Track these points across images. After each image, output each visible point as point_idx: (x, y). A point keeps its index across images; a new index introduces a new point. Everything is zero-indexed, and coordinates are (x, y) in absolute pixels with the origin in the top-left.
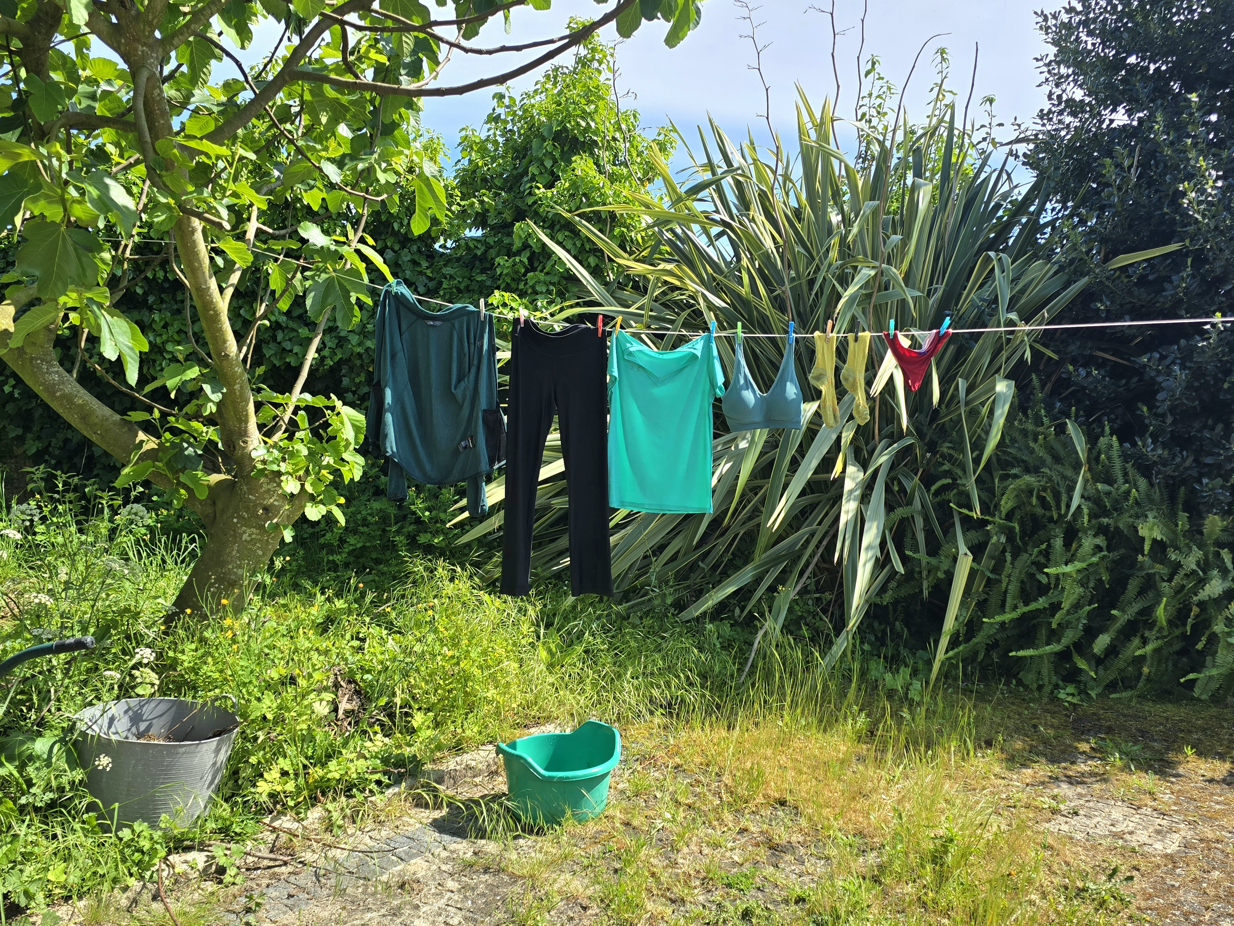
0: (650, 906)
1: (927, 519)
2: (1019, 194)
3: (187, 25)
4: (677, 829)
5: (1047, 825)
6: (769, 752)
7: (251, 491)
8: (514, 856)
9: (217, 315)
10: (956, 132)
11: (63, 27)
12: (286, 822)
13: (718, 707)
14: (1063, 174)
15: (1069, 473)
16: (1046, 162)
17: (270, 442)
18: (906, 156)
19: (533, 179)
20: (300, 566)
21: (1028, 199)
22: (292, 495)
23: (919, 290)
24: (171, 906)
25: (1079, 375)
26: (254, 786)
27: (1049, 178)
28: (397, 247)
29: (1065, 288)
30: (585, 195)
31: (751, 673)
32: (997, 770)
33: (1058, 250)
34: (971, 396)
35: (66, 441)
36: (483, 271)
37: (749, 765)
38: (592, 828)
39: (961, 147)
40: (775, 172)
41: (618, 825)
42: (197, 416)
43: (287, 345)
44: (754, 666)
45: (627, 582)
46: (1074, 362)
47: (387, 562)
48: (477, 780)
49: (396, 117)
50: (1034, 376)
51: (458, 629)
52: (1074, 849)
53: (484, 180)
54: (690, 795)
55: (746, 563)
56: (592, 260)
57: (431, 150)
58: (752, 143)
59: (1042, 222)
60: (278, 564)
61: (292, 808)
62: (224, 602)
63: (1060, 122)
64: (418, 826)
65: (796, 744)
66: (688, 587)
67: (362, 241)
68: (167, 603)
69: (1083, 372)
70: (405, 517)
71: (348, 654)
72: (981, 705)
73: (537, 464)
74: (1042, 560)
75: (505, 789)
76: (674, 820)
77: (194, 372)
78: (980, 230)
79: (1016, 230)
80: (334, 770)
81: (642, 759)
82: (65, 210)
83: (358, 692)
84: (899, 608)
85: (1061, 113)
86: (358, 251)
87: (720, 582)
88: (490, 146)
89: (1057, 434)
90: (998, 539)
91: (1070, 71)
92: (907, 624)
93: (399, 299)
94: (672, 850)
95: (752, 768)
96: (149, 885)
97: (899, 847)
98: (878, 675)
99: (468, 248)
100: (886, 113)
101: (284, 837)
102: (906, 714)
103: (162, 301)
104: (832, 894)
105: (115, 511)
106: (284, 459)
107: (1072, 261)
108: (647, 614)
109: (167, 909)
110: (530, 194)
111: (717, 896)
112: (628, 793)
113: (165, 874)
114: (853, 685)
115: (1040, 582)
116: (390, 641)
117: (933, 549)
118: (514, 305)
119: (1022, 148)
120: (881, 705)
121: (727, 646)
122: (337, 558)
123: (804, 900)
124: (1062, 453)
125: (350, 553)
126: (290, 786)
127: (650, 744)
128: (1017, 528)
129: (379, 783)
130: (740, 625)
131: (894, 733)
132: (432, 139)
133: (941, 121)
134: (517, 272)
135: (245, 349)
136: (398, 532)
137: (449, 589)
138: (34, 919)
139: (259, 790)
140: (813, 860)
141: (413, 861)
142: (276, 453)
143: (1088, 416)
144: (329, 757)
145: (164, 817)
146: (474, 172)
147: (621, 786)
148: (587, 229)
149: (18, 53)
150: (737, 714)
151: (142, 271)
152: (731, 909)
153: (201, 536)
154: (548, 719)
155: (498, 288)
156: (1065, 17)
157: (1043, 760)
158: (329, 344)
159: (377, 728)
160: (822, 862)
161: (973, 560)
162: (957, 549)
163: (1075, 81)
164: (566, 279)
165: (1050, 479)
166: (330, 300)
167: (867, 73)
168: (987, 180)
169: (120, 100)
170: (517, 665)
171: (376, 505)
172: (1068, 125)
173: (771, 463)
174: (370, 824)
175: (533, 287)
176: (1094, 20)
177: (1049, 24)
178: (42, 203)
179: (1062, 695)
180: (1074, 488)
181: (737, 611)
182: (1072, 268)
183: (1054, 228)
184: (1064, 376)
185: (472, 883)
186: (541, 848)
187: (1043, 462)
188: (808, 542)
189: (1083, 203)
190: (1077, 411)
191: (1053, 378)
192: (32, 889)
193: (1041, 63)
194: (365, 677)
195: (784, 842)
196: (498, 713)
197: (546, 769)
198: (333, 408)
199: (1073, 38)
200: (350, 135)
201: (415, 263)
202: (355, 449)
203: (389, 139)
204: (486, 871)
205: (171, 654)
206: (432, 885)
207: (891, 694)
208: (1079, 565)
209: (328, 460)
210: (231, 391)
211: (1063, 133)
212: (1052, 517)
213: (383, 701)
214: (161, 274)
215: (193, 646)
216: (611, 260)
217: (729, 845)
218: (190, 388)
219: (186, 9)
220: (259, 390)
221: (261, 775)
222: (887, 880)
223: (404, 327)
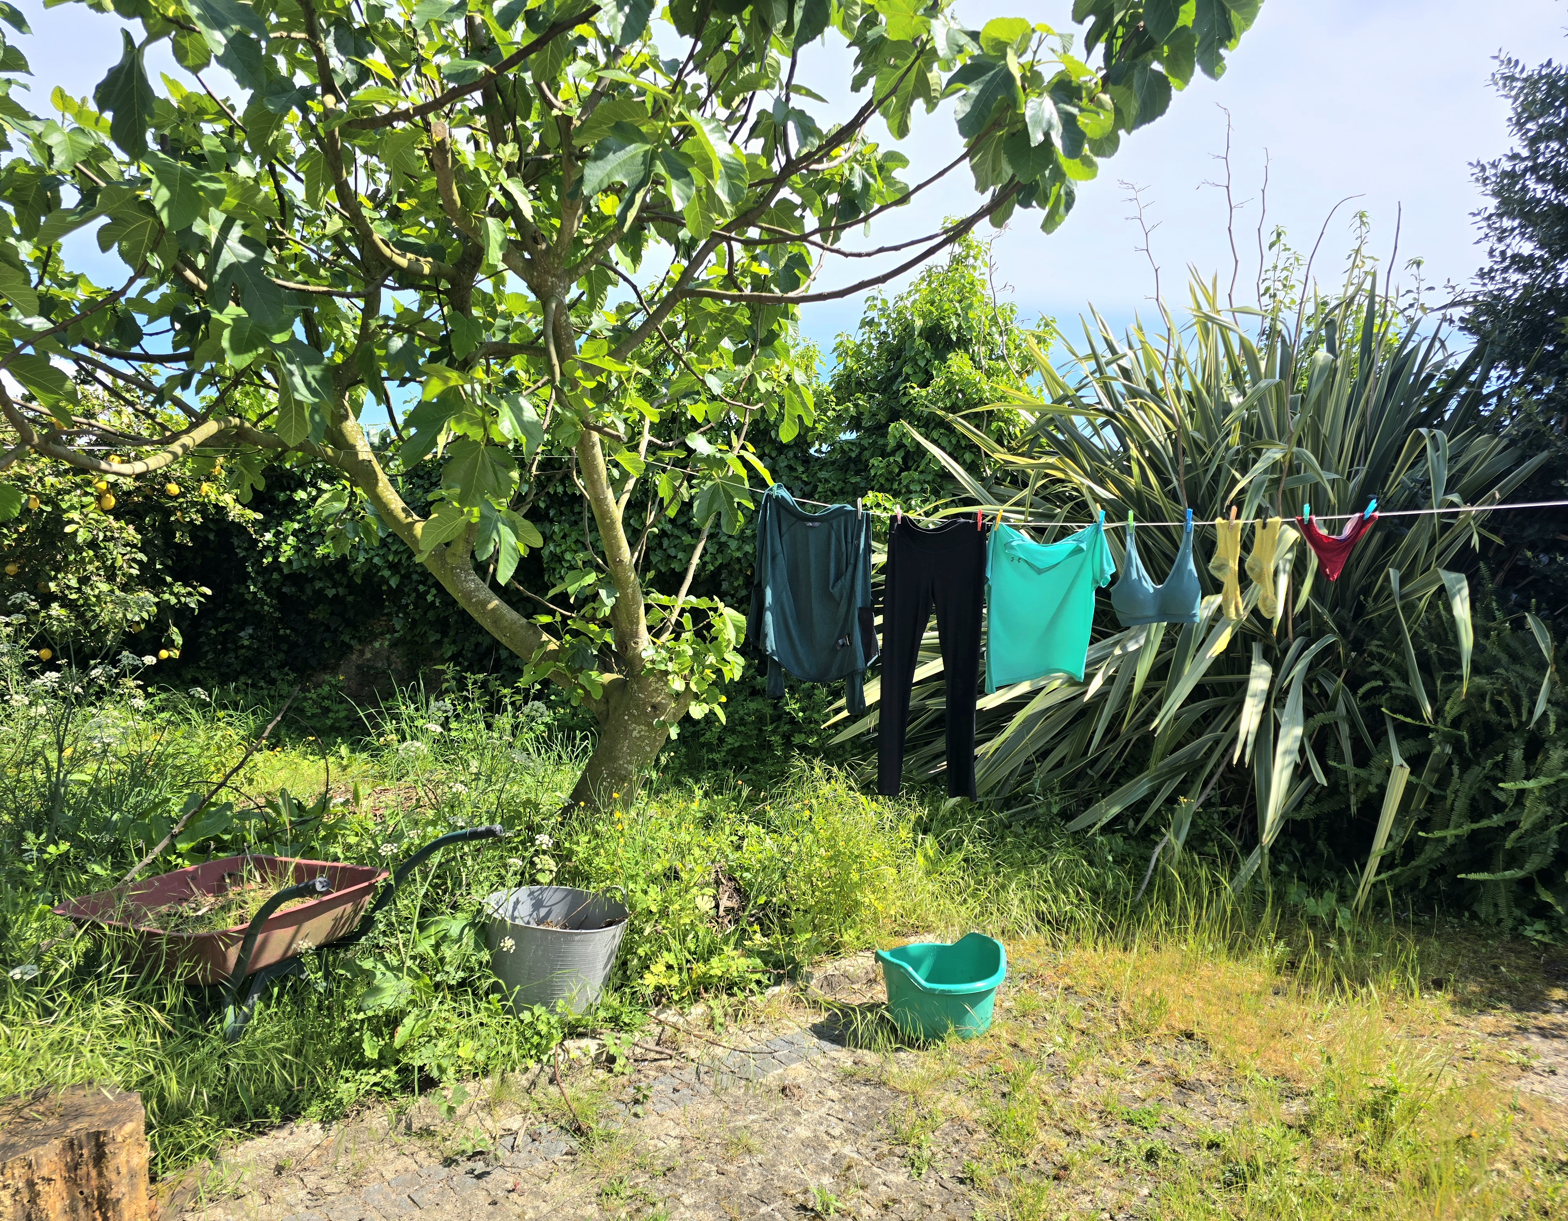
0: (1042, 1136)
1: (1353, 726)
2: (1456, 362)
3: (591, 255)
4: (1071, 1056)
5: (1516, 1084)
6: (1172, 979)
7: (641, 690)
8: (895, 1070)
9: (613, 523)
10: (1377, 299)
11: (483, 267)
12: (670, 1016)
13: (1112, 926)
14: (1510, 338)
15: (1531, 674)
16: (1488, 325)
17: (659, 642)
18: (1318, 329)
19: (907, 379)
20: (682, 764)
21: (1467, 368)
22: (678, 694)
23: (1337, 472)
24: (566, 1091)
25: (1539, 562)
26: (642, 977)
27: (1493, 342)
28: (774, 454)
29: (1518, 464)
30: (960, 391)
31: (1149, 891)
32: (1449, 1015)
33: (1507, 423)
34: (1407, 588)
35: (478, 645)
36: (857, 473)
37: (1148, 992)
38: (976, 1046)
39: (1384, 316)
40: (1166, 358)
41: (1005, 1045)
42: (593, 619)
43: (672, 552)
44: (1151, 884)
45: (1008, 788)
46: (1532, 547)
47: (763, 762)
48: (856, 986)
49: (775, 327)
50: (1482, 564)
51: (836, 830)
52: (1553, 1114)
53: (859, 383)
54: (1083, 1020)
55: (1140, 771)
56: (968, 457)
57: (807, 358)
58: (1140, 329)
59: (1485, 392)
60: (663, 760)
61: (676, 1002)
62: (615, 795)
63: (1505, 280)
64: (798, 1030)
65: (1205, 972)
66: (1075, 796)
67: (743, 447)
68: (564, 796)
69: (1544, 559)
70: (780, 717)
71: (728, 851)
72: (1426, 939)
73: (912, 664)
74: (1499, 775)
75: (883, 997)
76: (1066, 1045)
77: (591, 578)
78: (1409, 404)
79: (1453, 404)
80: (716, 967)
81: (1029, 977)
82: (485, 429)
83: (737, 890)
84: (1322, 825)
85: (1505, 270)
86: (741, 458)
87: (1111, 791)
88: (864, 350)
89: (1514, 630)
90: (1441, 750)
91: (1516, 223)
92: (1331, 842)
93: (780, 502)
94: (1065, 1078)
95: (1153, 995)
96: (546, 1068)
97: (1330, 1095)
98: (1297, 899)
99: (843, 451)
100: (1293, 286)
101: (669, 1031)
102: (1333, 944)
103: (562, 514)
104: (1251, 1141)
105: (517, 709)
106: (671, 659)
107: (1526, 434)
108: (1030, 823)
109: (563, 1093)
110: (905, 394)
111: (1118, 1131)
112: (1015, 1013)
113: (561, 1058)
114: (1268, 909)
115: (1497, 800)
116: (768, 840)
117: (1362, 758)
118: (888, 505)
119: (1458, 313)
120: (1303, 933)
121: (1120, 861)
122: (715, 756)
123: (1217, 1146)
124: (1521, 651)
125: (729, 752)
126: (675, 981)
127: (1037, 962)
128: (1466, 737)
129: (758, 982)
130: (1135, 838)
131: (1319, 965)
132: (808, 347)
133: (1359, 289)
134: (891, 472)
135: (636, 554)
136: (774, 732)
137: (825, 789)
138: (445, 1093)
139: (646, 982)
140: (1227, 1102)
141: (793, 1066)
142: (664, 654)
143: (1553, 610)
144: (711, 953)
145: (561, 1002)
146: (849, 376)
147: (1006, 1005)
148: (962, 425)
149: (446, 292)
150: (1134, 935)
151: (544, 487)
152: (1134, 1148)
153: (592, 733)
154: (928, 929)
155: (872, 489)
156: (1507, 166)
157: (1507, 1007)
158: (710, 550)
159: (756, 927)
160: (1238, 1105)
161: (1411, 773)
162: (1391, 760)
163: (1523, 234)
164: (940, 476)
165: (1507, 681)
166: (715, 507)
167: (1271, 246)
168: (1415, 350)
169: (529, 330)
170: (895, 871)
171: (753, 706)
172: (1515, 283)
173: (1167, 664)
174: (750, 1024)
175: (907, 487)
176: (1545, 165)
177: (1487, 174)
178: (465, 424)
179: (1529, 932)
180: (1537, 692)
181: (1131, 823)
182: (1526, 441)
183: (1500, 398)
184: (1520, 563)
185: (853, 1094)
186: (923, 1064)
187: (1497, 662)
188: (1211, 750)
189: (1538, 366)
190: (1538, 603)
191: (1506, 567)
192: (445, 1063)
193: (1479, 218)
194: (745, 875)
195: (1192, 1079)
196: (876, 920)
197: (927, 980)
198: (715, 610)
199: (1517, 187)
200: (732, 348)
201: (791, 468)
202: (735, 649)
203: (770, 351)
204: (867, 1082)
205: (567, 845)
206: (813, 1092)
207: (1313, 922)
208: (1544, 781)
209: (711, 659)
210: (624, 595)
211: (1508, 293)
212: (1510, 725)
213: (762, 900)
214: (560, 489)
215: (586, 839)
216: (987, 455)
217: (1129, 1077)
218: (588, 592)
219: (588, 241)
220: (647, 593)
221: (648, 967)
222: (1317, 1132)
223: (784, 529)
